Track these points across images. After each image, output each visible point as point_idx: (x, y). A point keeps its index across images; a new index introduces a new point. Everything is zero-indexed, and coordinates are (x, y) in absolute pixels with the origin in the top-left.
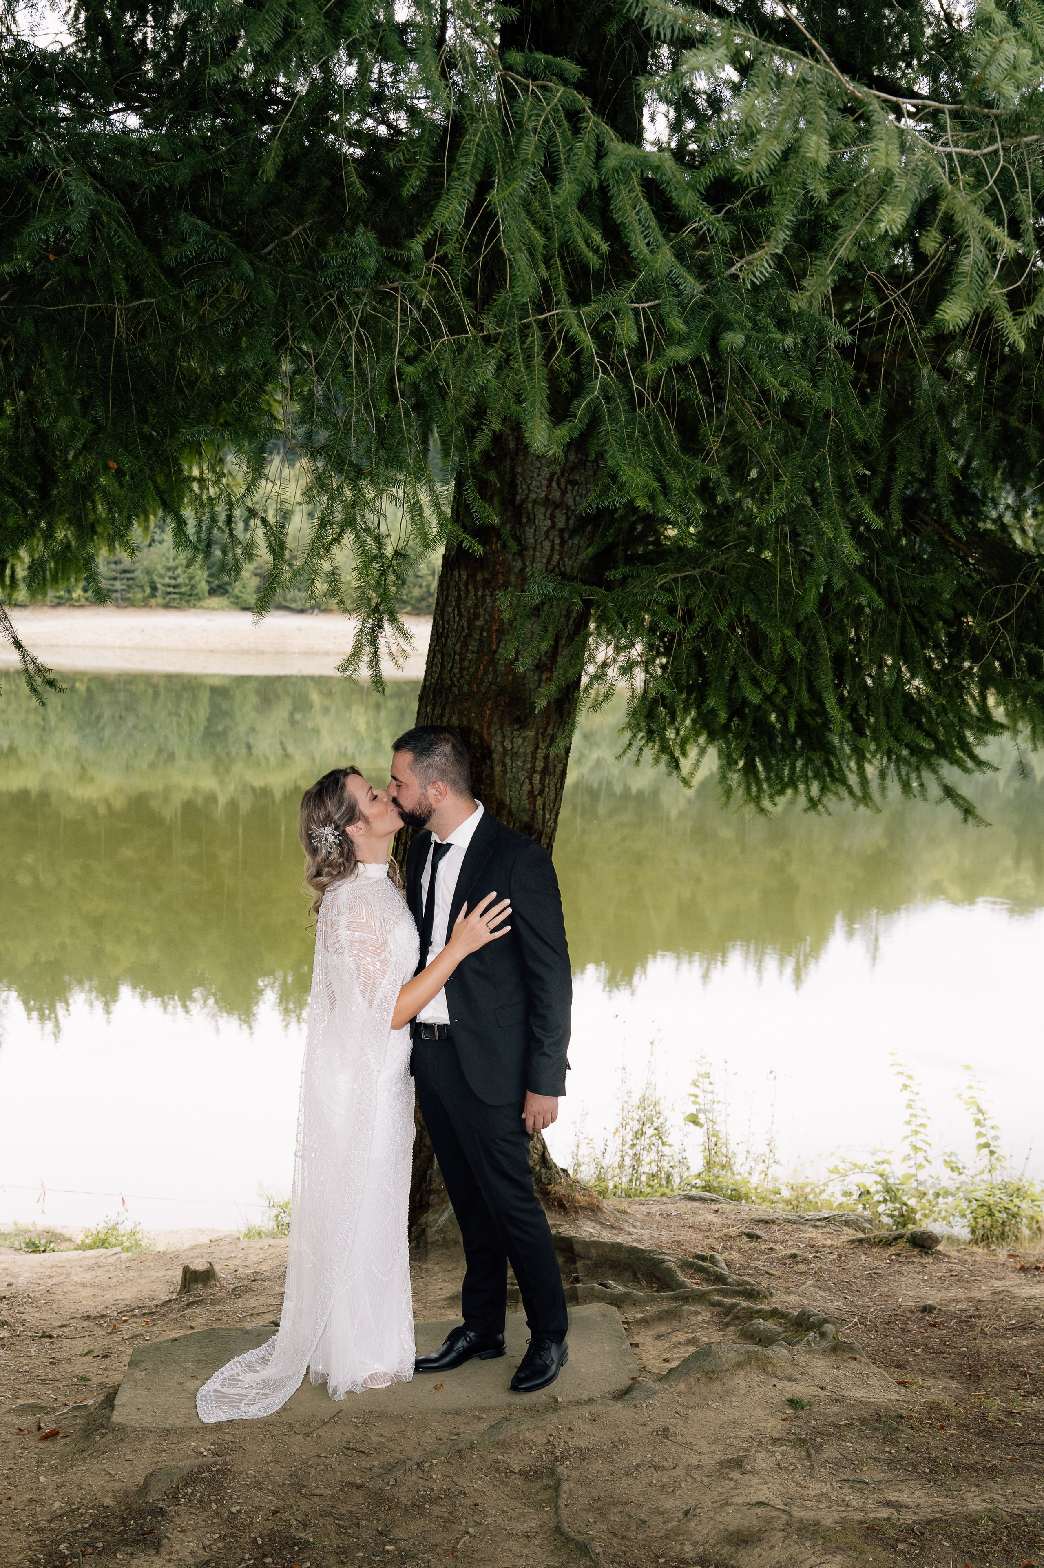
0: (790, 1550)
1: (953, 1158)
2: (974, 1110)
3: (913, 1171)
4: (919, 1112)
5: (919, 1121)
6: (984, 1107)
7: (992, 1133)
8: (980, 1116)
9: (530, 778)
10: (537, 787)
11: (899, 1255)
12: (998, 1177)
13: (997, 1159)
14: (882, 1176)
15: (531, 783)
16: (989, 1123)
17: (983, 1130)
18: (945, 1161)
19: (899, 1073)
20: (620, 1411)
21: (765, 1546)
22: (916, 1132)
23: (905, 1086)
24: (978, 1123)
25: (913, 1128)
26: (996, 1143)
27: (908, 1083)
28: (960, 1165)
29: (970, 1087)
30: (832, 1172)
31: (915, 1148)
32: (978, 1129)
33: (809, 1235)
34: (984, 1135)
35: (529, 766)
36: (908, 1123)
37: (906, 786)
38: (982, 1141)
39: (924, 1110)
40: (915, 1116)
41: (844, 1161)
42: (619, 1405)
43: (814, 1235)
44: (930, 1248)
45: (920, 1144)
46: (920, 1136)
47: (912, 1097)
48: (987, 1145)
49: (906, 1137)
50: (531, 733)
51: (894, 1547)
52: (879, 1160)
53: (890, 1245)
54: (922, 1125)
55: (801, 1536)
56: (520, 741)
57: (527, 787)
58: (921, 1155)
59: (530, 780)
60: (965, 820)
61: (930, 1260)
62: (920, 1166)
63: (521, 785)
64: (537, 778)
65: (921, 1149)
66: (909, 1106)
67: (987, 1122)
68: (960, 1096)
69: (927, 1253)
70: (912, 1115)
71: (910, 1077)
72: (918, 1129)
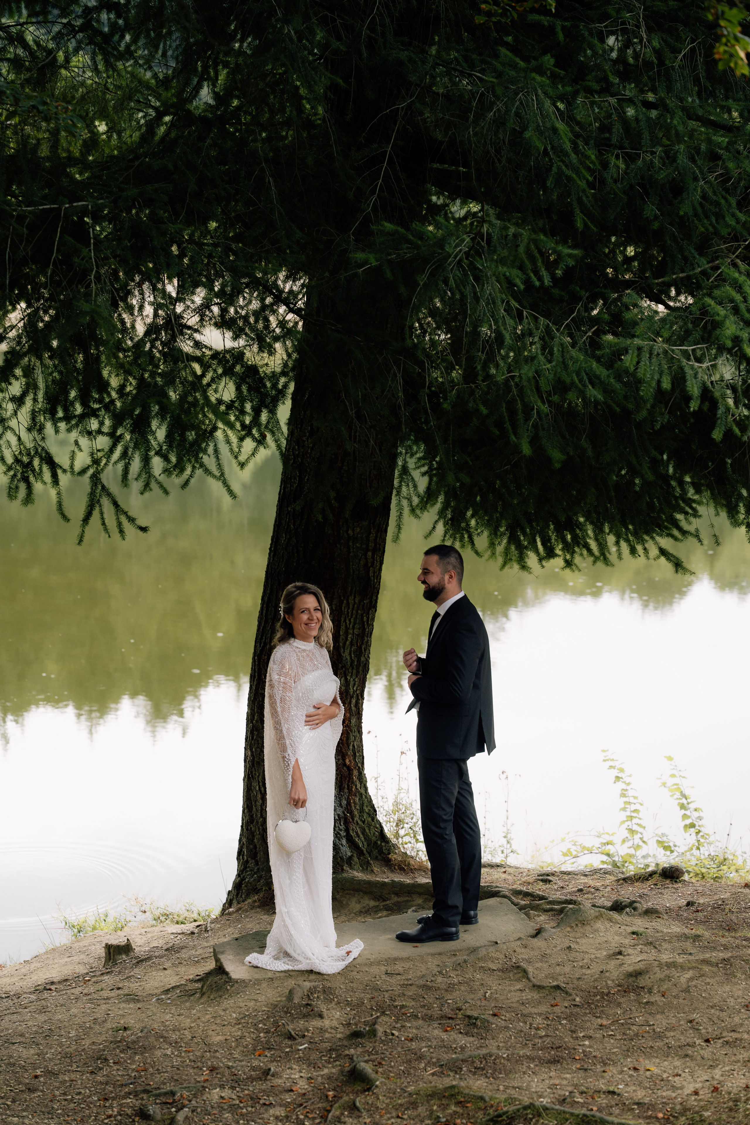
0: (665, 973)
1: (665, 839)
2: (678, 795)
3: (632, 851)
4: (632, 800)
5: (633, 807)
6: (687, 793)
7: (696, 814)
8: (684, 801)
9: (365, 555)
10: (370, 561)
11: (656, 885)
12: (705, 851)
13: (702, 836)
14: (608, 855)
15: (366, 559)
16: (692, 806)
17: (688, 813)
18: (659, 842)
19: (611, 767)
20: (537, 942)
21: (651, 973)
22: (632, 817)
23: (618, 778)
24: (682, 807)
25: (628, 813)
26: (700, 823)
27: (620, 775)
28: (671, 844)
29: (673, 776)
30: (565, 855)
31: (632, 831)
32: (683, 812)
33: (583, 881)
34: (689, 817)
35: (364, 546)
36: (624, 809)
37: (633, 551)
38: (688, 822)
39: (635, 798)
40: (630, 803)
41: (575, 845)
42: (536, 940)
43: (586, 881)
44: (677, 878)
45: (635, 828)
46: (635, 821)
47: (624, 787)
48: (692, 826)
49: (623, 822)
50: (365, 523)
51: (717, 966)
52: (605, 841)
53: (647, 880)
54: (636, 811)
55: (668, 967)
56: (358, 530)
57: (362, 562)
58: (637, 837)
59: (366, 556)
60: (677, 572)
61: (680, 885)
62: (637, 847)
63: (360, 561)
64: (370, 554)
65: (637, 832)
66: (623, 795)
67: (690, 805)
68: (664, 785)
69: (676, 882)
70: (625, 803)
71: (622, 770)
72: (633, 814)
